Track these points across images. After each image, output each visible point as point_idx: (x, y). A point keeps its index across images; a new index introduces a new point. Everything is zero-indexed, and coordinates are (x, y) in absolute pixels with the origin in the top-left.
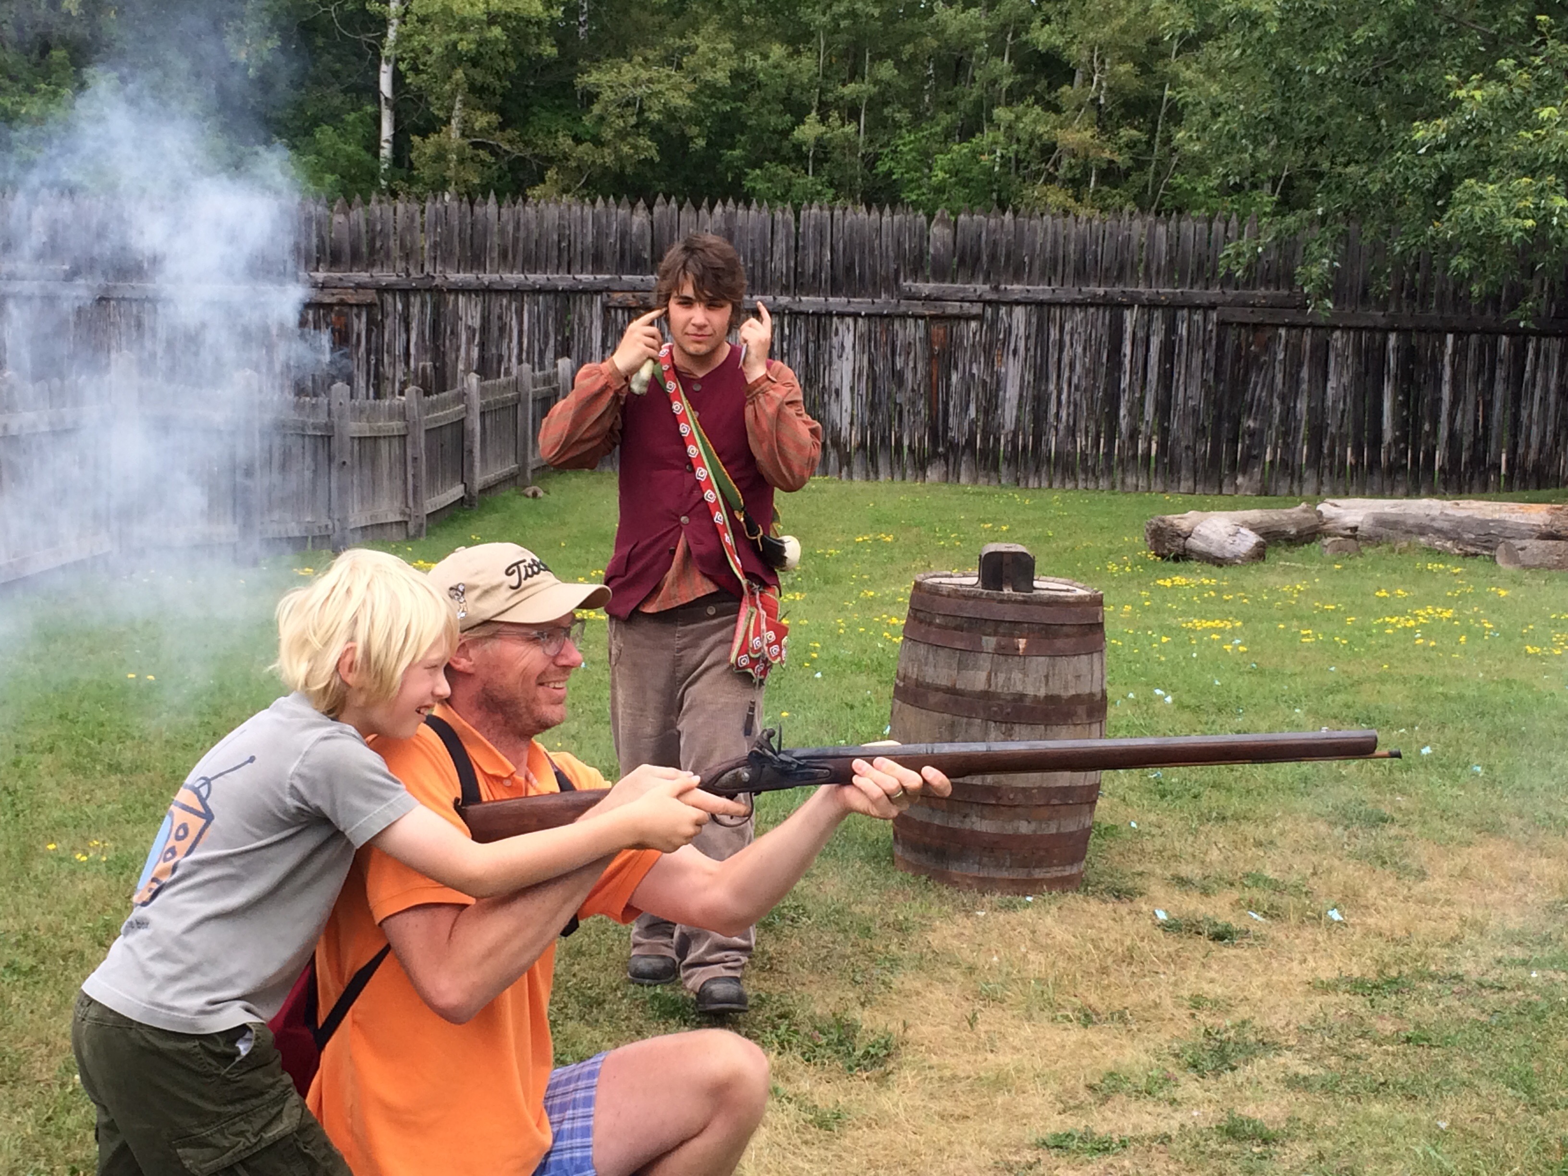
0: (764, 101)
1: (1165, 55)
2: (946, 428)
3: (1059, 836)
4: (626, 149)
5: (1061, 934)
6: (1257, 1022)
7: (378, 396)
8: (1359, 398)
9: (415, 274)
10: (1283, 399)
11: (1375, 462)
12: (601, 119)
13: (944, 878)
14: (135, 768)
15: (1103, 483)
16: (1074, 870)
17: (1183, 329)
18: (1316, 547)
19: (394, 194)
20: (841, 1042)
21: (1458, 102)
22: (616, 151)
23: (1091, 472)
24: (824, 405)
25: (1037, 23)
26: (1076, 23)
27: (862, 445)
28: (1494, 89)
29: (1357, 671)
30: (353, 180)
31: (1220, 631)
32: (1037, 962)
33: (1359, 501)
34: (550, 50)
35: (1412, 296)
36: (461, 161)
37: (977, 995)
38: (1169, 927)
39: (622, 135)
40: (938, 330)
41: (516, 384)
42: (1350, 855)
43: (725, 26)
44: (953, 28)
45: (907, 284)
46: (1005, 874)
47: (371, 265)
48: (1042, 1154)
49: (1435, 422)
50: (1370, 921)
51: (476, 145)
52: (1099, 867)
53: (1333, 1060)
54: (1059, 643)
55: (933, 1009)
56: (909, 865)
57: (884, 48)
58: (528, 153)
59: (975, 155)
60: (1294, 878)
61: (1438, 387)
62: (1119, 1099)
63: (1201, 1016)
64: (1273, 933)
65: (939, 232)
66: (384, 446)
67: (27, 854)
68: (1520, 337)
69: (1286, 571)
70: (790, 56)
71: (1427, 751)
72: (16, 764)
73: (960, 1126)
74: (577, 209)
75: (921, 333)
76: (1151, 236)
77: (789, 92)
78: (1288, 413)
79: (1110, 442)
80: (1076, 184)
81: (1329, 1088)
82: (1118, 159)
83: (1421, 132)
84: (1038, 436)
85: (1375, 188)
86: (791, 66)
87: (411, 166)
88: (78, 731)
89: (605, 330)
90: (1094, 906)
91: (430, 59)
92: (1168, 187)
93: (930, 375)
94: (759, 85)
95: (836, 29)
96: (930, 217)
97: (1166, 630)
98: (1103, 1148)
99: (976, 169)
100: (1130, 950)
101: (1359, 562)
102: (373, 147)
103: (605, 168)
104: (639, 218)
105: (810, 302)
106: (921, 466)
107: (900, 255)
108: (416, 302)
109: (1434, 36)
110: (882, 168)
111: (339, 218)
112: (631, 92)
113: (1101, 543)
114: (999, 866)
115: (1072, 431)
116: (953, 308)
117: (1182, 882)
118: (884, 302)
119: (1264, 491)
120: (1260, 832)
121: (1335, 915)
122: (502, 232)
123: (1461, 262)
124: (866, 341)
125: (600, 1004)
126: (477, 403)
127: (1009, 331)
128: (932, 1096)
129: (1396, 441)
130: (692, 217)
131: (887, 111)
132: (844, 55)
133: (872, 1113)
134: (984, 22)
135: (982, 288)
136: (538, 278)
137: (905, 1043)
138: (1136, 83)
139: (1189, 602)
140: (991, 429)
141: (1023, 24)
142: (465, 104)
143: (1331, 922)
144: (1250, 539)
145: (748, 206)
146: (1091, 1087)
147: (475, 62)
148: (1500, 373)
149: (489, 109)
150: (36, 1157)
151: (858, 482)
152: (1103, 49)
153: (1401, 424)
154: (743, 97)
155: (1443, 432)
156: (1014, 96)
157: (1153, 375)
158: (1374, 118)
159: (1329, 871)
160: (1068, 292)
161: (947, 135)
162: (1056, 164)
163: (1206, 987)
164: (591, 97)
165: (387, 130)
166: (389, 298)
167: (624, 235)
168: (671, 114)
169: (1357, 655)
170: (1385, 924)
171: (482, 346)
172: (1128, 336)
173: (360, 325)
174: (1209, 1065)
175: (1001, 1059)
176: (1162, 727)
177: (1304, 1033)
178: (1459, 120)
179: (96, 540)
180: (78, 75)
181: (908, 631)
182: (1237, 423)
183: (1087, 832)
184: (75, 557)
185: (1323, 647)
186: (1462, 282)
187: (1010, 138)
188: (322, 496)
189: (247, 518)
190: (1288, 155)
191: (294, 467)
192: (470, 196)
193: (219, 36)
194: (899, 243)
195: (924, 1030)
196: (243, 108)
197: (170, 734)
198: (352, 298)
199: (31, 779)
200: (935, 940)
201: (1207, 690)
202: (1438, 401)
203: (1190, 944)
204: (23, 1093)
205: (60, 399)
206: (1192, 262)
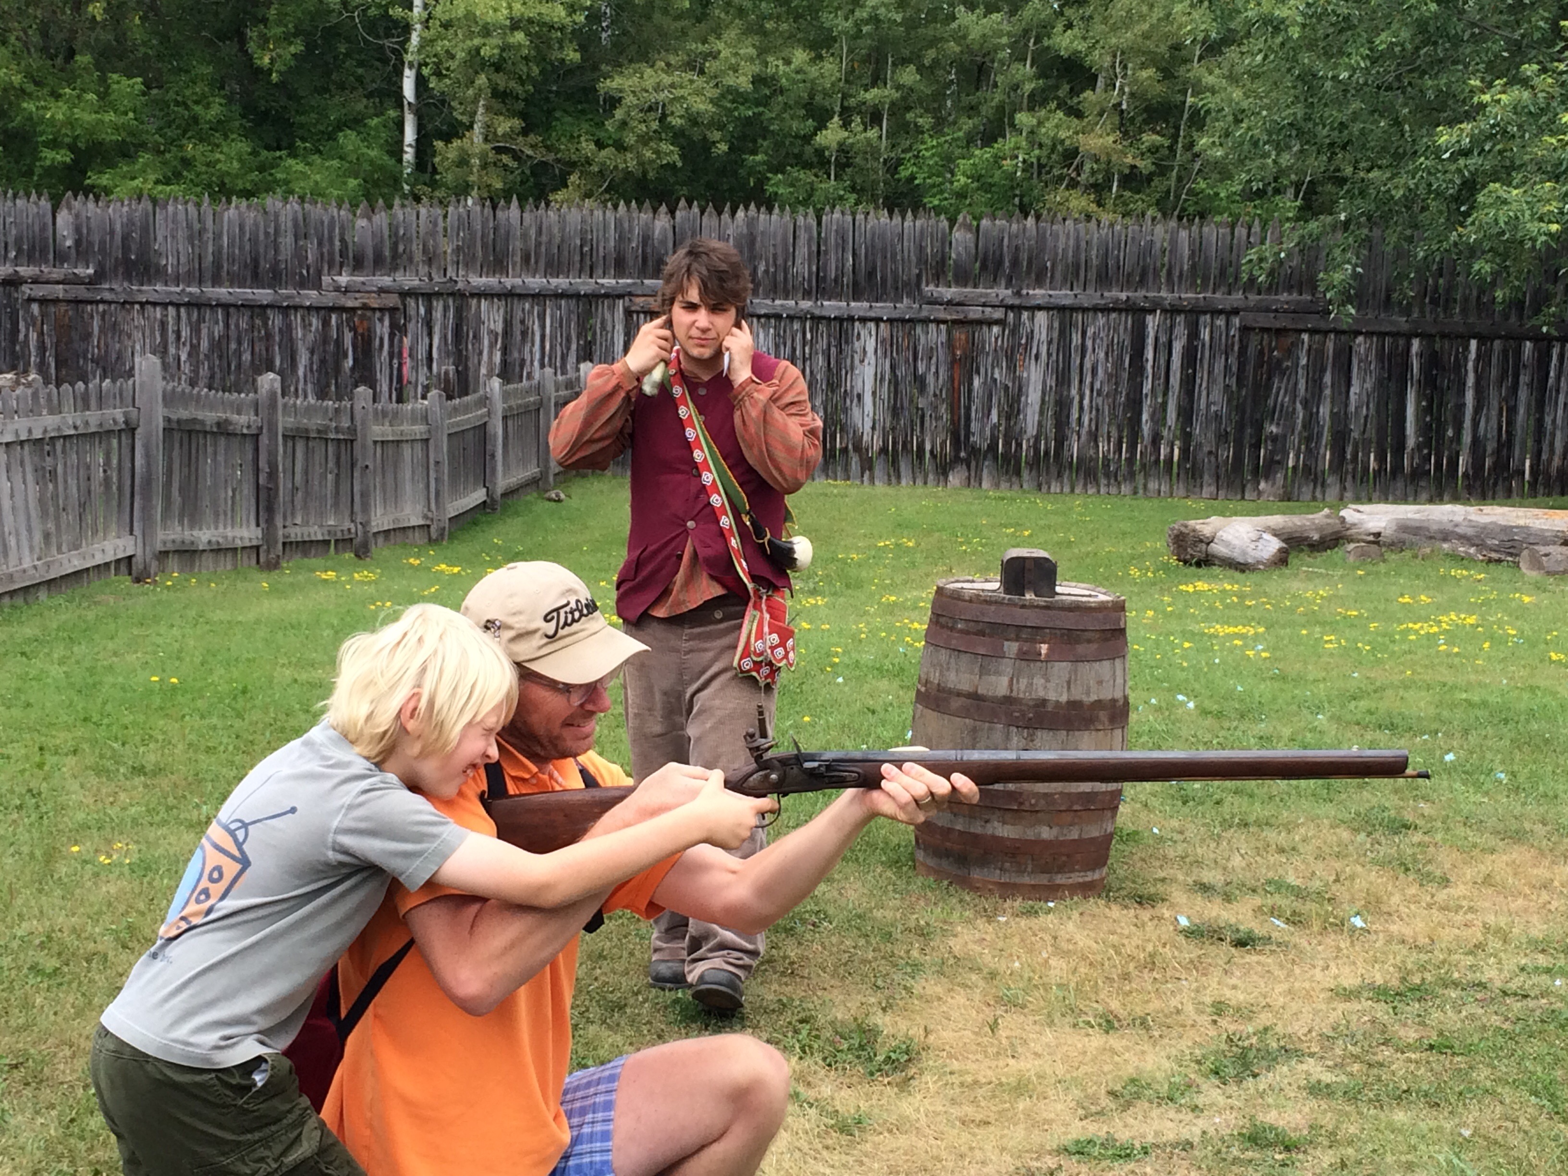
0: (787, 106)
1: (1186, 61)
2: (968, 433)
3: (1080, 841)
4: (648, 154)
5: (1083, 940)
6: (1279, 1029)
7: (400, 400)
8: (1382, 404)
9: (437, 278)
10: (1306, 404)
11: (1398, 468)
12: (624, 124)
13: (965, 883)
14: (158, 771)
15: (1125, 489)
16: (1090, 877)
17: (1205, 335)
18: (1336, 554)
19: (417, 199)
20: (862, 1047)
21: (1482, 106)
22: (639, 156)
23: (1112, 477)
24: (846, 410)
25: (1059, 28)
26: (1098, 28)
27: (884, 450)
28: (1519, 94)
29: (1380, 677)
30: (376, 184)
31: (1242, 637)
32: (1059, 967)
33: (1382, 507)
34: (572, 55)
35: (1434, 302)
36: (484, 166)
37: (999, 1000)
38: (1190, 933)
39: (644, 140)
40: (960, 335)
41: (539, 388)
42: (1373, 861)
43: (748, 31)
44: (975, 34)
45: (929, 289)
46: (1026, 880)
47: (394, 268)
48: (1064, 1160)
49: (1459, 428)
50: (1393, 928)
51: (499, 150)
52: (1121, 873)
53: (1356, 1067)
54: (1081, 649)
55: (954, 1015)
56: (930, 870)
57: (906, 53)
58: (551, 157)
59: (997, 159)
60: (1317, 884)
61: (1462, 392)
62: (1142, 1105)
63: (1223, 1023)
64: (1295, 939)
65: (961, 238)
66: (407, 450)
67: (51, 856)
68: (1544, 343)
69: (1310, 577)
70: (813, 61)
71: (1450, 757)
72: (40, 766)
73: (981, 1132)
74: (598, 213)
75: (943, 337)
76: (1174, 242)
77: (812, 97)
78: (1311, 418)
79: (1132, 448)
80: (1099, 189)
81: (1352, 1095)
82: (1140, 163)
83: (1445, 137)
84: (1061, 440)
85: (1398, 194)
86: (813, 71)
87: (435, 171)
88: (102, 733)
90: (1115, 911)
91: (453, 64)
92: (1191, 192)
93: (952, 379)
94: (782, 92)
95: (858, 35)
96: (952, 222)
97: (1187, 635)
98: (1125, 1154)
99: (998, 174)
100: (1152, 956)
101: (1382, 568)
102: (396, 151)
103: (628, 174)
104: (662, 223)
105: (832, 307)
106: (943, 470)
107: (922, 260)
108: (438, 306)
109: (1457, 41)
110: (904, 173)
111: (362, 223)
112: (653, 97)
113: (1124, 548)
114: (1021, 872)
115: (1094, 437)
116: (975, 313)
117: (1205, 888)
118: (905, 307)
119: (1287, 497)
120: (1282, 839)
121: (1358, 922)
122: (525, 236)
123: (1483, 266)
124: (888, 346)
125: (621, 1008)
126: (499, 407)
127: (1031, 336)
128: (953, 1102)
129: (1419, 447)
130: (715, 221)
131: (910, 116)
132: (866, 60)
133: (893, 1119)
134: (1006, 27)
135: (1004, 293)
136: (560, 283)
137: (926, 1048)
138: (1159, 88)
139: (1212, 608)
140: (1013, 435)
141: (1044, 29)
142: (488, 109)
143: (1353, 929)
144: (1273, 545)
145: (770, 210)
146: (1112, 1093)
147: (498, 67)
148: (1524, 379)
149: (512, 114)
150: (59, 1158)
151: (880, 487)
152: (1124, 55)
153: (1424, 429)
154: (764, 102)
155: (1467, 438)
156: (1035, 101)
157: (1175, 380)
158: (1397, 123)
159: (1352, 878)
160: (1090, 297)
161: (970, 141)
162: (1079, 169)
163: (1228, 993)
164: (614, 102)
165: (410, 135)
166: (411, 302)
167: (646, 239)
168: (693, 120)
169: (1379, 661)
170: (1407, 931)
171: (505, 350)
172: (1150, 341)
173: (383, 329)
174: (1231, 1071)
175: (1023, 1065)
176: (1184, 733)
177: (1327, 1040)
178: (1483, 124)
179: (120, 542)
180: (103, 80)
181: (930, 636)
182: (1260, 428)
183: (1109, 837)
184: (99, 560)
185: (1345, 652)
186: (1485, 287)
187: (1032, 143)
188: (345, 499)
189: (270, 521)
190: (1311, 161)
191: (318, 470)
192: (493, 200)
193: (243, 41)
194: (921, 249)
195: (945, 1035)
196: (266, 113)
197: (193, 737)
198: (374, 302)
199: (55, 782)
200: (956, 945)
201: (1229, 695)
202: (1461, 406)
203: (1212, 950)
204: (46, 1094)
205: (84, 402)
206: (1214, 265)
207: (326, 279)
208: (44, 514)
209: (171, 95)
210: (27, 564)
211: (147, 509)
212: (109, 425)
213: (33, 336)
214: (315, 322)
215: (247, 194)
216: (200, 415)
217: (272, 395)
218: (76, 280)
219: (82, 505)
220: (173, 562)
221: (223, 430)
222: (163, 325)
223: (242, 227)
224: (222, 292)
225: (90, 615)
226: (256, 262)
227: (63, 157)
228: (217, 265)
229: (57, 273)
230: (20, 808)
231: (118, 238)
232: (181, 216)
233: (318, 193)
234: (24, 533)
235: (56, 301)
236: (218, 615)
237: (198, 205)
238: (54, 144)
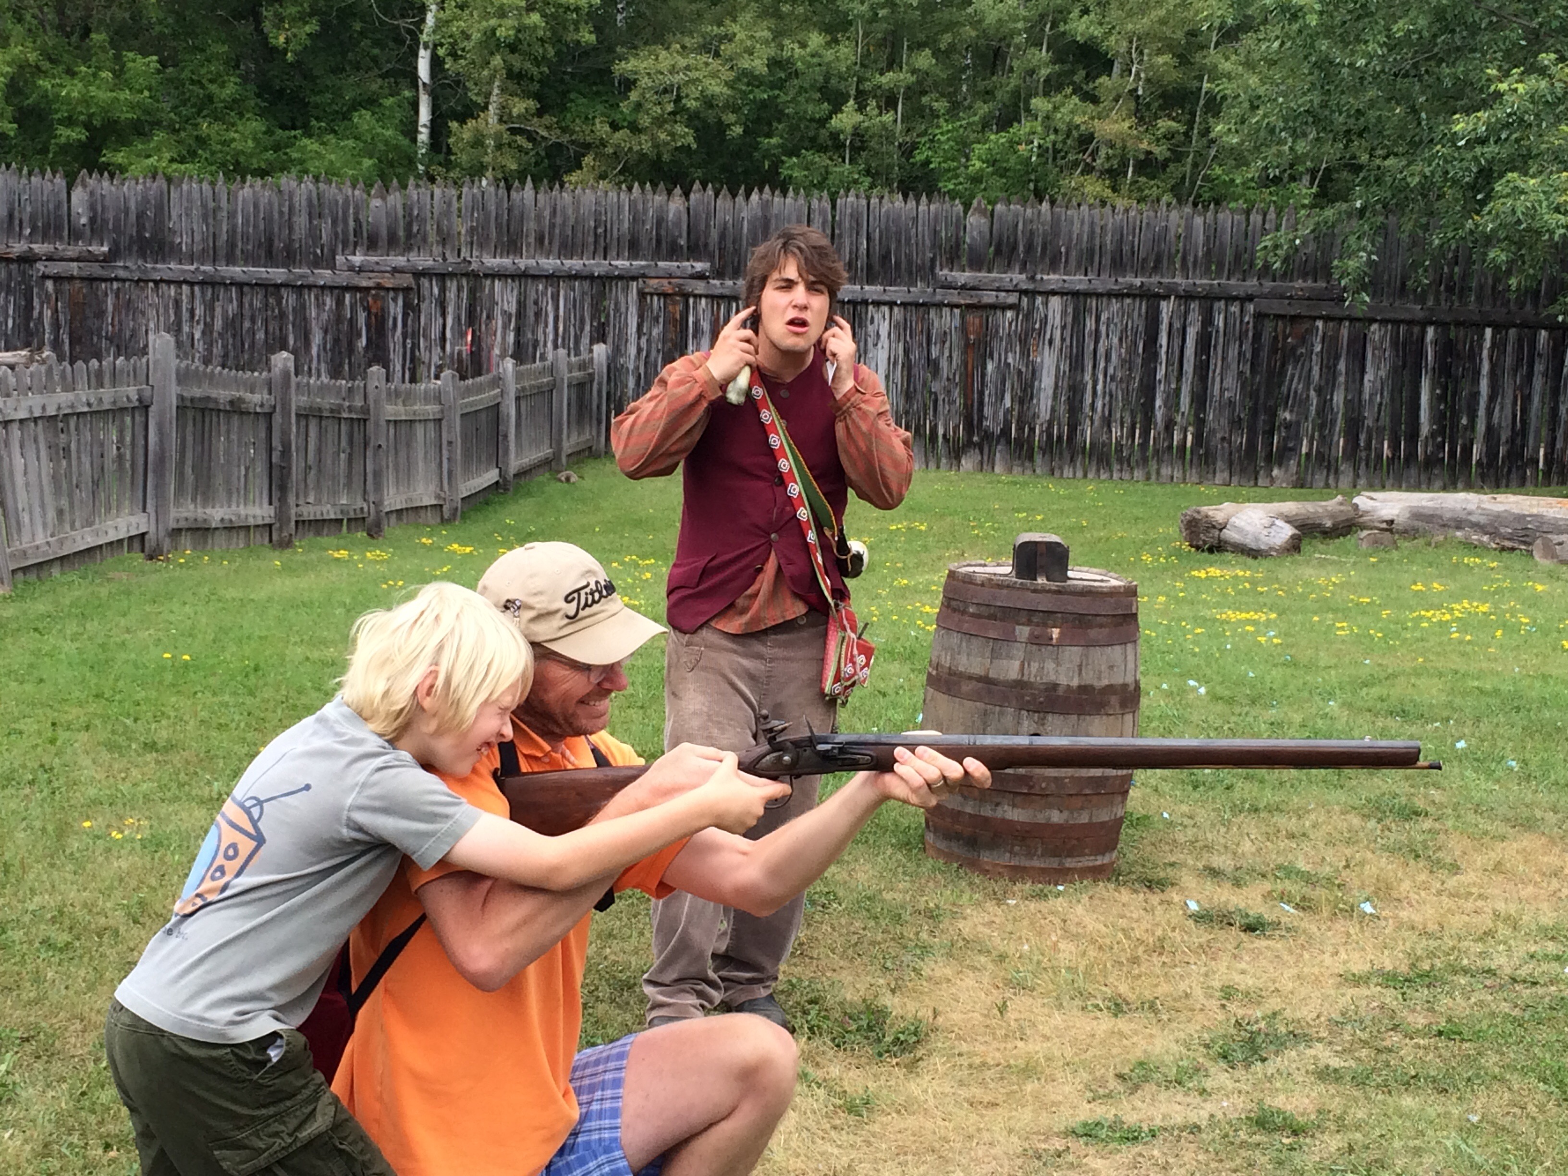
0: (802, 90)
1: (1204, 47)
2: (981, 417)
3: (1090, 825)
4: (663, 136)
5: (1092, 924)
6: (1288, 1013)
7: (413, 380)
8: (1396, 391)
9: (451, 259)
10: (1319, 391)
11: (1411, 455)
12: (638, 106)
13: (974, 865)
14: (170, 747)
15: (1138, 474)
16: (1100, 861)
17: (1220, 321)
18: (1349, 541)
19: (432, 180)
20: (870, 1028)
21: (1499, 95)
22: (653, 138)
23: (1126, 463)
25: (1076, 13)
26: (1114, 14)
28: (1536, 84)
29: (1391, 663)
30: (391, 164)
31: (1254, 623)
32: (1067, 951)
33: (1395, 495)
34: (588, 37)
35: (1450, 290)
36: (499, 147)
37: (1008, 983)
38: (1200, 918)
39: (659, 122)
40: (974, 320)
41: (552, 370)
42: (1385, 848)
43: (763, 14)
44: (991, 18)
45: (943, 273)
46: (1036, 863)
47: (409, 248)
48: (1071, 1142)
49: (1473, 418)
50: (1404, 914)
51: (513, 131)
52: (1131, 857)
53: (1364, 1052)
54: (1093, 633)
55: (963, 997)
56: (939, 851)
57: (922, 37)
58: (565, 139)
59: (1013, 144)
60: (1327, 870)
61: (1476, 380)
62: (1149, 1088)
63: (1232, 1007)
64: (1305, 925)
65: (975, 222)
66: (419, 430)
67: (63, 831)
68: (1558, 332)
69: (1322, 563)
70: (828, 44)
71: (1461, 745)
72: (52, 741)
73: (989, 1113)
74: (613, 195)
75: (957, 322)
76: (1189, 228)
77: (827, 78)
78: (1325, 405)
79: (1145, 434)
80: (1114, 175)
81: (1360, 1081)
82: (1155, 149)
83: (1461, 125)
84: (1074, 426)
85: (1414, 181)
86: (829, 55)
87: (449, 152)
88: (115, 709)
89: (641, 316)
90: (1125, 895)
91: (469, 45)
92: (1207, 178)
93: (965, 363)
94: (797, 74)
95: (875, 17)
96: (967, 206)
97: (1200, 621)
98: (1132, 1137)
99: (1013, 159)
100: (1161, 940)
101: (1395, 555)
102: (411, 132)
103: (643, 156)
104: (676, 205)
106: (956, 454)
107: (936, 245)
108: (452, 286)
109: (1474, 29)
110: (919, 157)
111: (376, 202)
112: (669, 79)
113: (1136, 534)
114: (1030, 855)
115: (1107, 422)
116: (989, 297)
117: (1214, 873)
118: (919, 291)
119: (1300, 484)
120: (1292, 824)
121: (1368, 908)
122: (539, 218)
123: (1498, 255)
124: (901, 330)
126: (512, 389)
127: (1045, 321)
128: (961, 1083)
129: (1433, 435)
130: (729, 203)
131: (925, 100)
132: (882, 43)
133: (901, 1100)
134: (1023, 12)
135: (1018, 278)
136: (574, 264)
137: (935, 1030)
138: (1175, 74)
139: (1224, 595)
140: (1026, 420)
141: (1061, 14)
142: (503, 90)
143: (1363, 915)
144: (1286, 532)
145: (784, 193)
146: (1120, 1077)
147: (513, 47)
148: (1539, 367)
149: (527, 95)
150: (70, 1131)
152: (1141, 40)
153: (1438, 417)
154: (780, 85)
155: (1481, 427)
156: (1051, 86)
157: (1189, 367)
158: (1414, 111)
159: (1362, 863)
160: (1104, 283)
161: (985, 125)
162: (1094, 155)
163: (1237, 978)
164: (628, 84)
165: (424, 115)
166: (425, 282)
167: (660, 221)
168: (709, 102)
169: (1391, 648)
170: (1417, 918)
171: (518, 331)
172: (1164, 327)
173: (396, 309)
174: (1240, 1056)
175: (1031, 1047)
176: (1195, 718)
177: (1336, 1025)
178: (1500, 113)
179: (133, 520)
180: (118, 58)
181: (941, 620)
182: (1273, 415)
183: (1119, 822)
184: (112, 537)
185: (1358, 640)
186: (1500, 275)
187: (1047, 128)
188: (357, 479)
189: (283, 499)
190: (1327, 148)
191: (330, 450)
192: (507, 181)
193: (258, 20)
194: (936, 233)
195: (953, 1017)
196: (281, 91)
197: (204, 714)
198: (388, 283)
199: (67, 758)
200: (966, 927)
201: (1241, 682)
202: (1476, 395)
203: (1222, 935)
204: (57, 1067)
205: (98, 380)
206: (1229, 253)
207: (340, 259)
208: (57, 491)
209: (186, 74)
210: (40, 540)
211: (160, 487)
212: (123, 402)
213: (48, 313)
214: (329, 302)
215: (262, 173)
216: (214, 393)
217: (286, 375)
218: (91, 258)
219: (96, 483)
220: (186, 540)
221: (236, 408)
222: (177, 303)
223: (256, 206)
224: (237, 271)
225: (104, 592)
226: (270, 241)
227: (77, 134)
228: (231, 244)
229: (72, 251)
230: (32, 783)
231: (133, 217)
232: (196, 195)
233: (332, 173)
234: (37, 510)
235: (71, 278)
236: (231, 593)
237: (213, 184)
238: (69, 122)
